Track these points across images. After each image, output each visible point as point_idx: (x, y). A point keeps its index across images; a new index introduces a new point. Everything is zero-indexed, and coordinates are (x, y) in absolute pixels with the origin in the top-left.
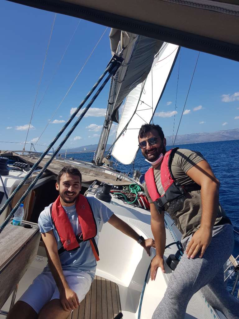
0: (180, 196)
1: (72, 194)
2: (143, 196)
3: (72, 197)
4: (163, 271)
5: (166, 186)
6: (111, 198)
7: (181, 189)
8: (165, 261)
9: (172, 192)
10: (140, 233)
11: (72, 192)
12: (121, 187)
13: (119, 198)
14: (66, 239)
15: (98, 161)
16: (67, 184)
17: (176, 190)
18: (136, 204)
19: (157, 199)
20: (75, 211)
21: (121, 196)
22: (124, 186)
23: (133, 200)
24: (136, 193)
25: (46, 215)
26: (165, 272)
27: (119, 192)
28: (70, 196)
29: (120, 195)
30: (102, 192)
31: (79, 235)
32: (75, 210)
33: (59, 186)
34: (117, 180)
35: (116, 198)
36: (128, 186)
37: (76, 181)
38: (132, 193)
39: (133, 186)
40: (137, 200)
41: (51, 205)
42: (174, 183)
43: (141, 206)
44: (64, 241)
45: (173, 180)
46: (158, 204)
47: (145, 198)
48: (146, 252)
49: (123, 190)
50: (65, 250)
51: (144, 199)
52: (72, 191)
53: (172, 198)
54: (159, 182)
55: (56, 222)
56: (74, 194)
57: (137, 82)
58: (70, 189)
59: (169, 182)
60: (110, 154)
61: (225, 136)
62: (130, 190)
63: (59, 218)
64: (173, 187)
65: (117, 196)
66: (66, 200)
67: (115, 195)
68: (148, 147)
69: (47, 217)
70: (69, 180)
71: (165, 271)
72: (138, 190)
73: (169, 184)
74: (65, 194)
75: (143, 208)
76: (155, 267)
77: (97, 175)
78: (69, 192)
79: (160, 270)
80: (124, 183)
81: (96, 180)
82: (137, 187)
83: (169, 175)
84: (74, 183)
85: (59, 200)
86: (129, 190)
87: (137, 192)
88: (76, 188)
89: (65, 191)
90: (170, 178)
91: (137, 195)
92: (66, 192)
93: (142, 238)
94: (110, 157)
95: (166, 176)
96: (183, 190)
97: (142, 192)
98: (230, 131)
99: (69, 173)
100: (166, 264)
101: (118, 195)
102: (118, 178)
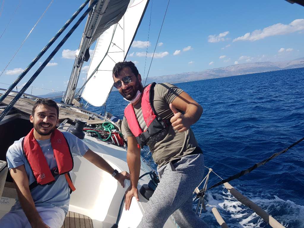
0: (162, 130)
1: (48, 126)
2: (116, 133)
3: (48, 128)
4: (138, 199)
5: (148, 121)
6: (85, 135)
7: (162, 123)
8: (139, 191)
9: (154, 127)
10: (114, 167)
11: (48, 124)
12: (94, 126)
13: (92, 135)
14: (40, 173)
15: (68, 102)
16: (42, 115)
17: (158, 124)
18: (109, 141)
19: (140, 134)
20: (50, 146)
21: (94, 134)
22: (98, 124)
23: (107, 138)
24: (109, 131)
25: (16, 149)
26: (139, 201)
27: (92, 129)
28: (46, 127)
29: (94, 132)
30: (75, 129)
31: (53, 169)
32: (50, 144)
33: (34, 119)
34: (89, 119)
35: (89, 136)
36: (102, 124)
37: (52, 112)
38: (106, 131)
39: (106, 124)
40: (110, 138)
41: (21, 139)
42: (157, 118)
43: (114, 143)
44: (38, 175)
45: (155, 116)
46: (141, 138)
47: (118, 135)
48: (120, 184)
49: (97, 128)
50: (39, 184)
51: (117, 137)
52: (47, 122)
53: (154, 132)
54: (141, 118)
55: (28, 156)
56: (50, 126)
57: (112, 22)
58: (45, 120)
59: (151, 118)
60: (80, 96)
61: (212, 75)
62: (104, 128)
63: (33, 152)
64: (155, 122)
65: (90, 134)
66: (41, 132)
67: (88, 132)
68: (123, 86)
69: (17, 151)
70: (44, 111)
71: (139, 199)
72: (112, 128)
73: (152, 119)
74: (40, 126)
75: (116, 144)
76: (130, 197)
77: (68, 114)
78: (44, 123)
79: (134, 199)
80: (97, 122)
81: (68, 119)
82: (110, 125)
83: (151, 110)
84: (50, 115)
85: (32, 134)
86: (102, 129)
87: (111, 130)
88: (52, 119)
89: (39, 122)
90: (152, 114)
91: (110, 132)
92: (41, 124)
93: (116, 171)
94: (80, 99)
95: (148, 112)
96: (164, 124)
97: (115, 130)
98: (216, 69)
99: (44, 105)
100: (140, 193)
101: (91, 132)
102: (90, 118)
